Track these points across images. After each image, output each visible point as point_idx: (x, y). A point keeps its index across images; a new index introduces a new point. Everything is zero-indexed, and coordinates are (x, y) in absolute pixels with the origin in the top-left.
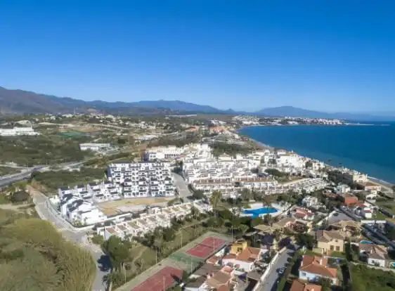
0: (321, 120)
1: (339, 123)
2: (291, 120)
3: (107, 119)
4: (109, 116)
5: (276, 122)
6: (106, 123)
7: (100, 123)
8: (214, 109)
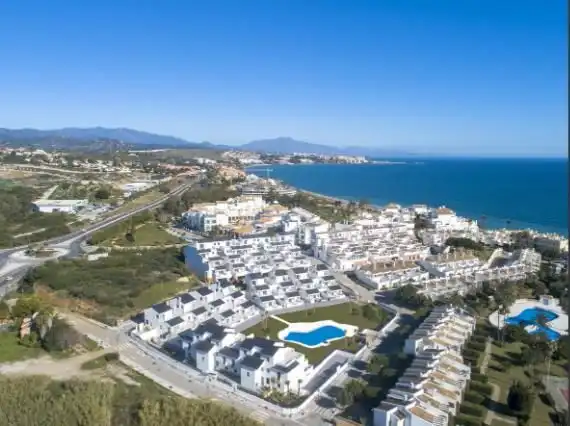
0: (341, 157)
1: (365, 161)
2: (304, 158)
3: (38, 156)
4: (40, 152)
5: (285, 160)
6: (39, 164)
7: (26, 163)
8: (179, 140)
